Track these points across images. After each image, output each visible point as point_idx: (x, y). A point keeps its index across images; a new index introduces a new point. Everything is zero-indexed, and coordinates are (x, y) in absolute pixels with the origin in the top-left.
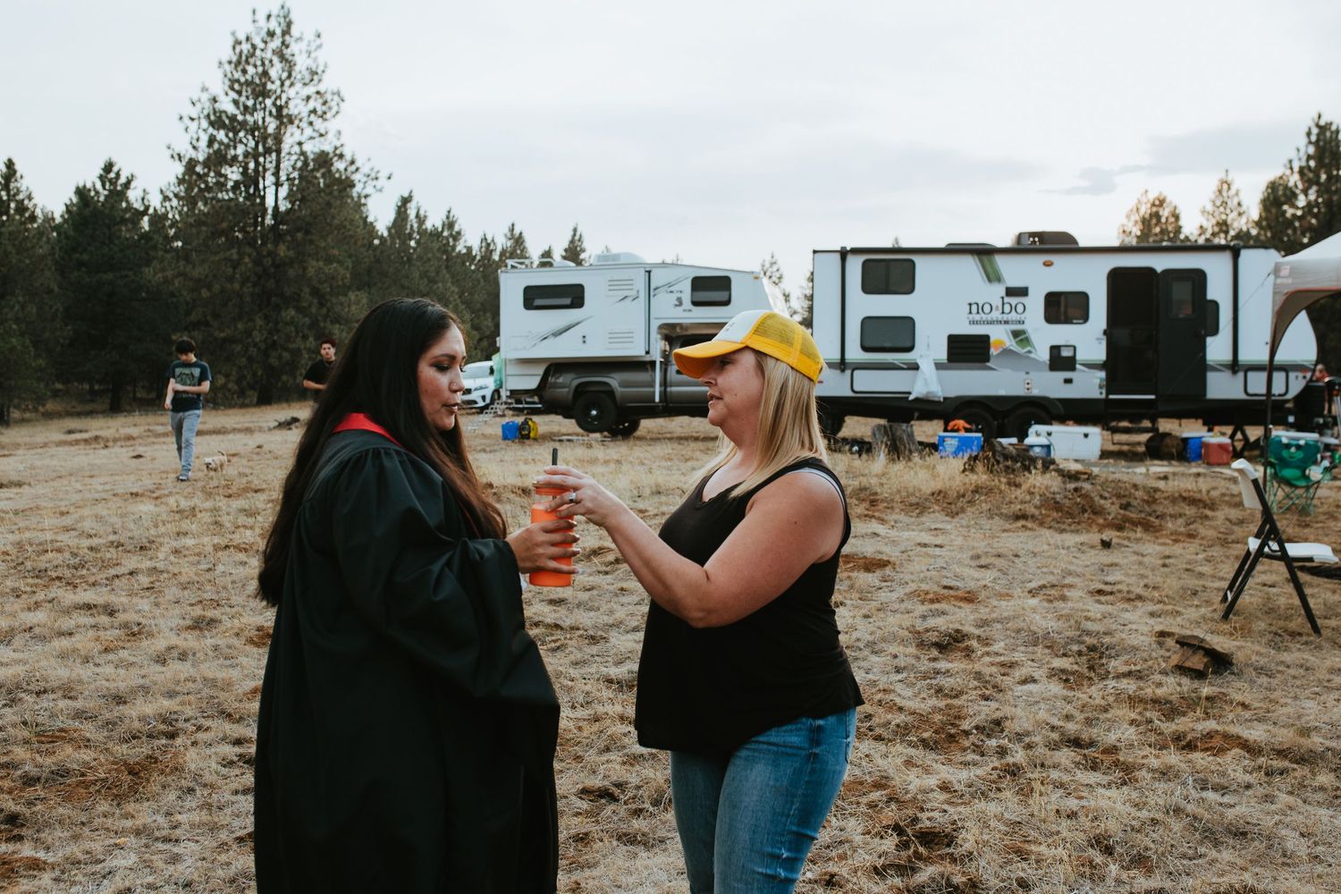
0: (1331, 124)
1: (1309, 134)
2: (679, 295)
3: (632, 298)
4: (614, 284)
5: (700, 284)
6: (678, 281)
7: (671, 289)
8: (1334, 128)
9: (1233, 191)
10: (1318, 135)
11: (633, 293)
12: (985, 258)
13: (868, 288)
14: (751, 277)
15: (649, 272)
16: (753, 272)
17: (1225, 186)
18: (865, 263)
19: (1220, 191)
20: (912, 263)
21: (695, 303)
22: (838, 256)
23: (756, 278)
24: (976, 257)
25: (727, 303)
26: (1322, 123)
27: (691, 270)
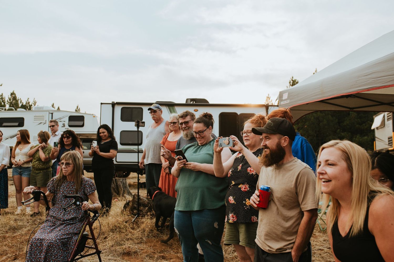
0: (296, 80)
1: (290, 83)
2: (64, 123)
3: (43, 123)
4: (36, 118)
5: (72, 118)
6: (63, 117)
7: (61, 120)
8: (297, 81)
9: (270, 100)
10: (292, 83)
11: (44, 121)
12: (171, 108)
13: (124, 119)
14: (92, 116)
15: (52, 114)
16: (93, 114)
17: (268, 99)
18: (122, 109)
19: (267, 100)
20: (142, 109)
21: (70, 126)
22: (111, 105)
23: (94, 117)
24: (167, 107)
25: (82, 126)
26: (293, 80)
27: (69, 113)
